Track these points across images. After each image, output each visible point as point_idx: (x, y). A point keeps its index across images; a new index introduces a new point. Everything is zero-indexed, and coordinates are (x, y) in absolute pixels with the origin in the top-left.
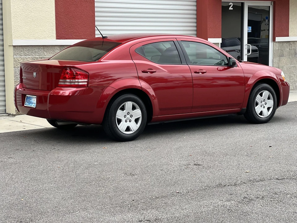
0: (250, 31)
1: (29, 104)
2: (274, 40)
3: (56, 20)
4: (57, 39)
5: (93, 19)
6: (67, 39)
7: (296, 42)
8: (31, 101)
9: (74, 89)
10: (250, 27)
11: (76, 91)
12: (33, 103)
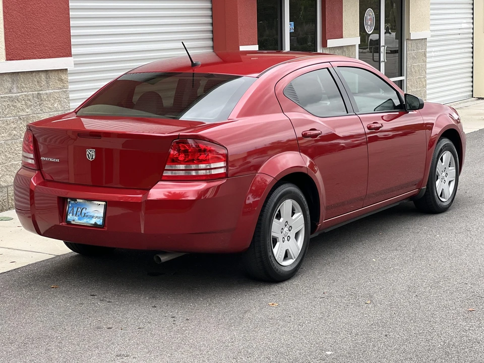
0: (293, 31)
1: (79, 219)
2: (324, 45)
3: (4, 21)
4: (7, 60)
5: (67, 15)
6: (24, 59)
7: (350, 47)
8: (84, 211)
9: (203, 186)
10: (292, 23)
11: (206, 191)
12: (93, 217)
